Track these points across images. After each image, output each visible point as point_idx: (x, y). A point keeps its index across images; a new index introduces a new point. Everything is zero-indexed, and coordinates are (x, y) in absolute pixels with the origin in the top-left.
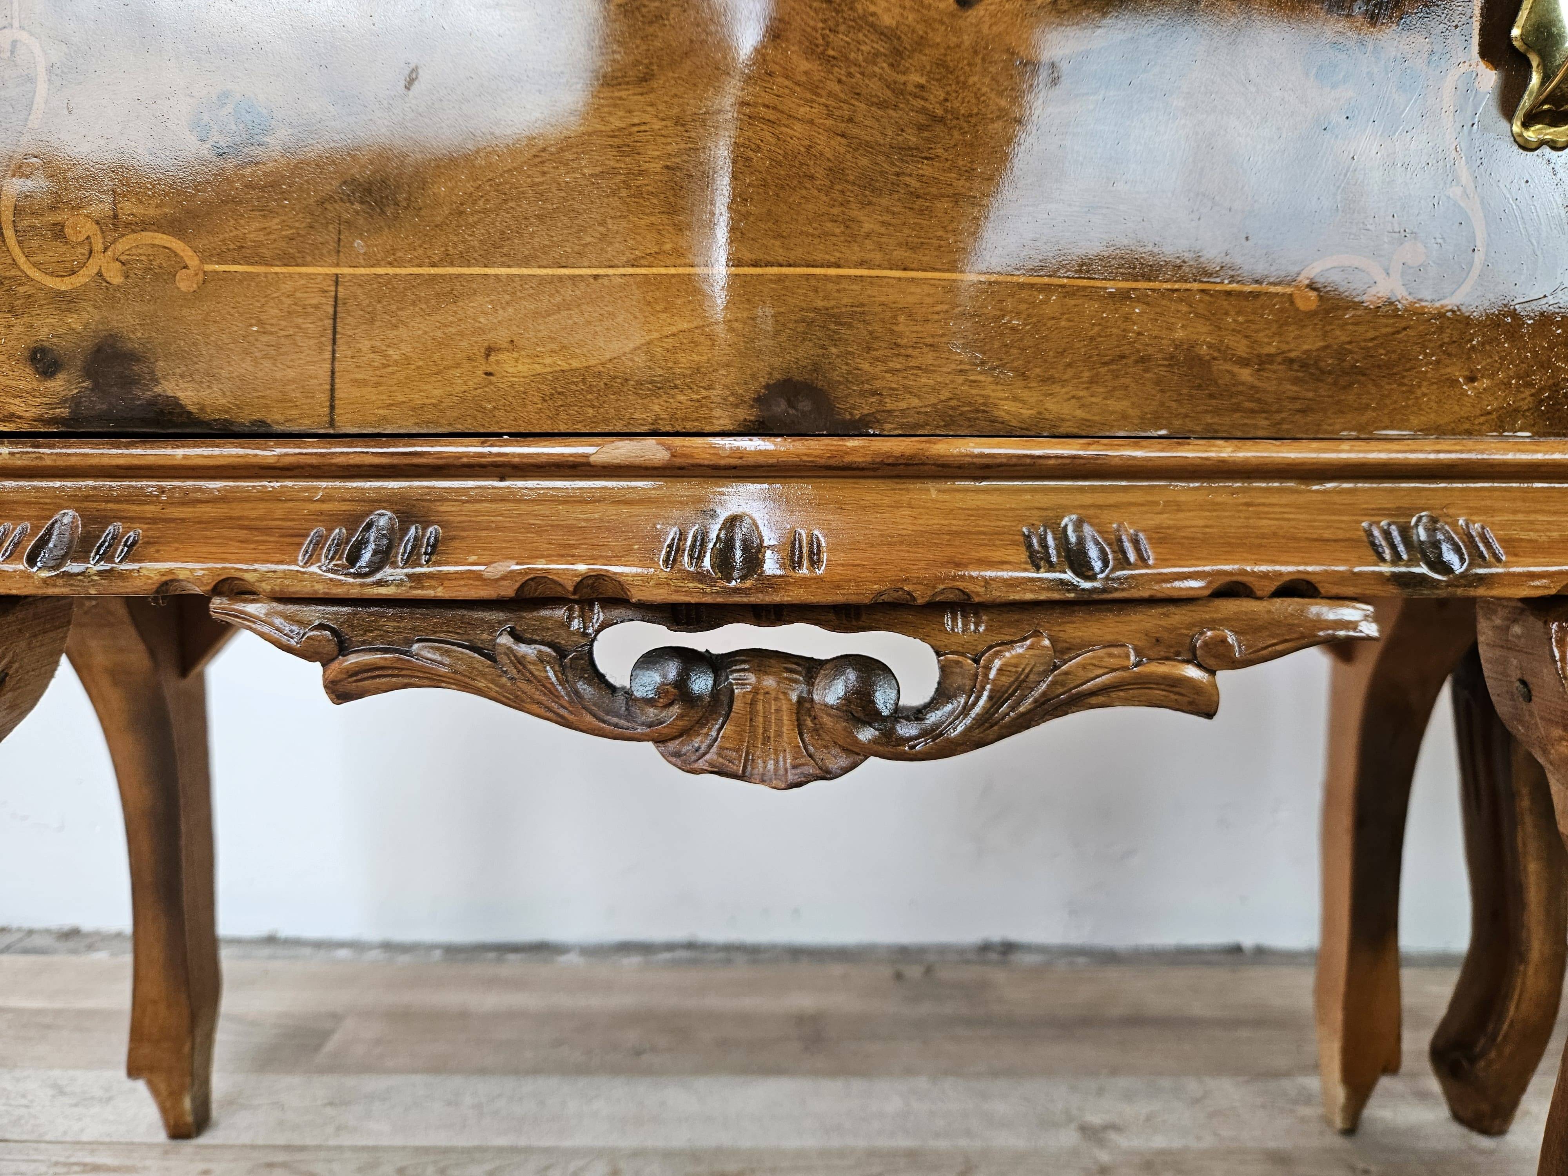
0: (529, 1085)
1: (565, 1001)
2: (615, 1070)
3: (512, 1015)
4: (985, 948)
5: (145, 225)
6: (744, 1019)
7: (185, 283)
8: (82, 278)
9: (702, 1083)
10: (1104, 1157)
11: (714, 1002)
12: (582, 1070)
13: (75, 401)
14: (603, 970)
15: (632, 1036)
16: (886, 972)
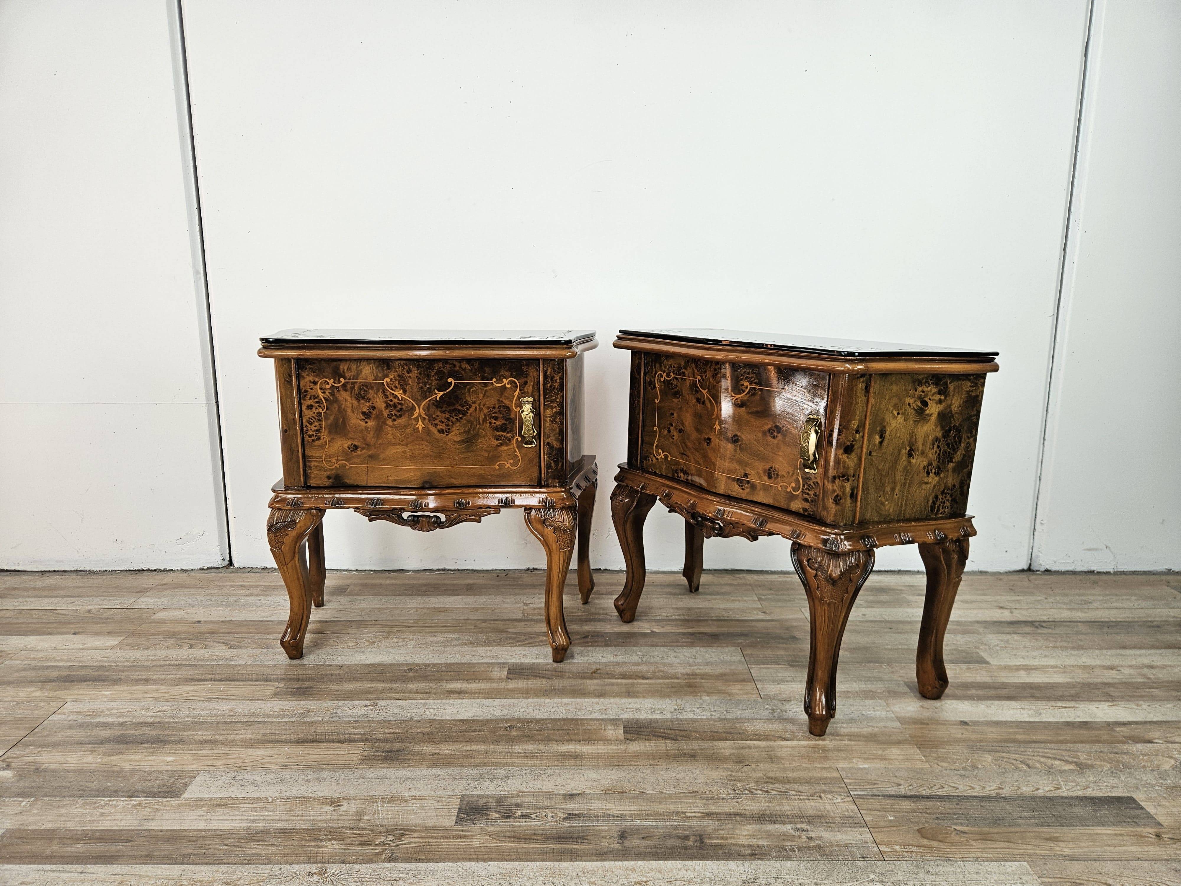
0: (398, 598)
1: (407, 582)
2: (419, 595)
3: (393, 585)
4: (528, 569)
5: (342, 460)
6: (454, 585)
7: (347, 467)
8: (334, 467)
9: (439, 597)
10: (525, 608)
11: (446, 582)
12: (410, 595)
13: (333, 483)
14: (418, 575)
15: (424, 588)
16: (495, 575)
